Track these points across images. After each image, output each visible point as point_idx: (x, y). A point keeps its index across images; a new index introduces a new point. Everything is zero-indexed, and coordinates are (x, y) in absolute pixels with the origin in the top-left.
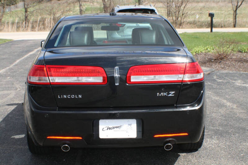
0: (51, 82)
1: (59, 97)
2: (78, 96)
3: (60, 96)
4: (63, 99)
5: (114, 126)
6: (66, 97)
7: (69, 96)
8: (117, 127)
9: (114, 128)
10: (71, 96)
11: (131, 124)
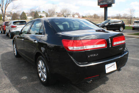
0: (85, 49)
2: (97, 55)
3: (89, 56)
6: (92, 56)
10: (94, 55)
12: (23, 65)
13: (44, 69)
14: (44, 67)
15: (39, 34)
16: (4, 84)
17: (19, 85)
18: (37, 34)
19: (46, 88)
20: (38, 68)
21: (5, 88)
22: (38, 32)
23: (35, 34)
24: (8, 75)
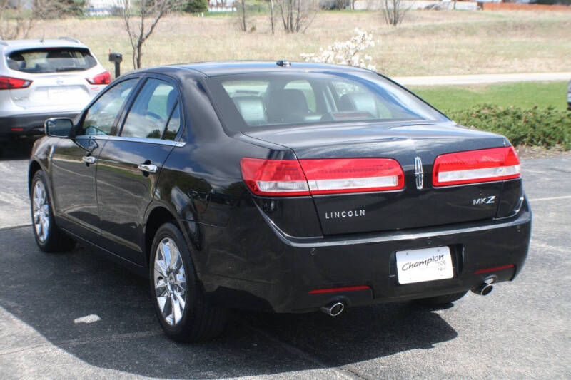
0: (311, 190)
1: (327, 217)
2: (358, 213)
3: (329, 215)
4: (335, 219)
5: (419, 261)
6: (338, 216)
7: (344, 214)
8: (423, 262)
9: (418, 264)
10: (346, 214)
11: (443, 256)
12: (87, 281)
13: (177, 272)
14: (179, 265)
15: (164, 138)
16: (9, 336)
17: (76, 340)
18: (155, 135)
19: (181, 349)
20: (157, 275)
21: (17, 344)
22: (161, 130)
23: (150, 136)
24: (19, 311)
